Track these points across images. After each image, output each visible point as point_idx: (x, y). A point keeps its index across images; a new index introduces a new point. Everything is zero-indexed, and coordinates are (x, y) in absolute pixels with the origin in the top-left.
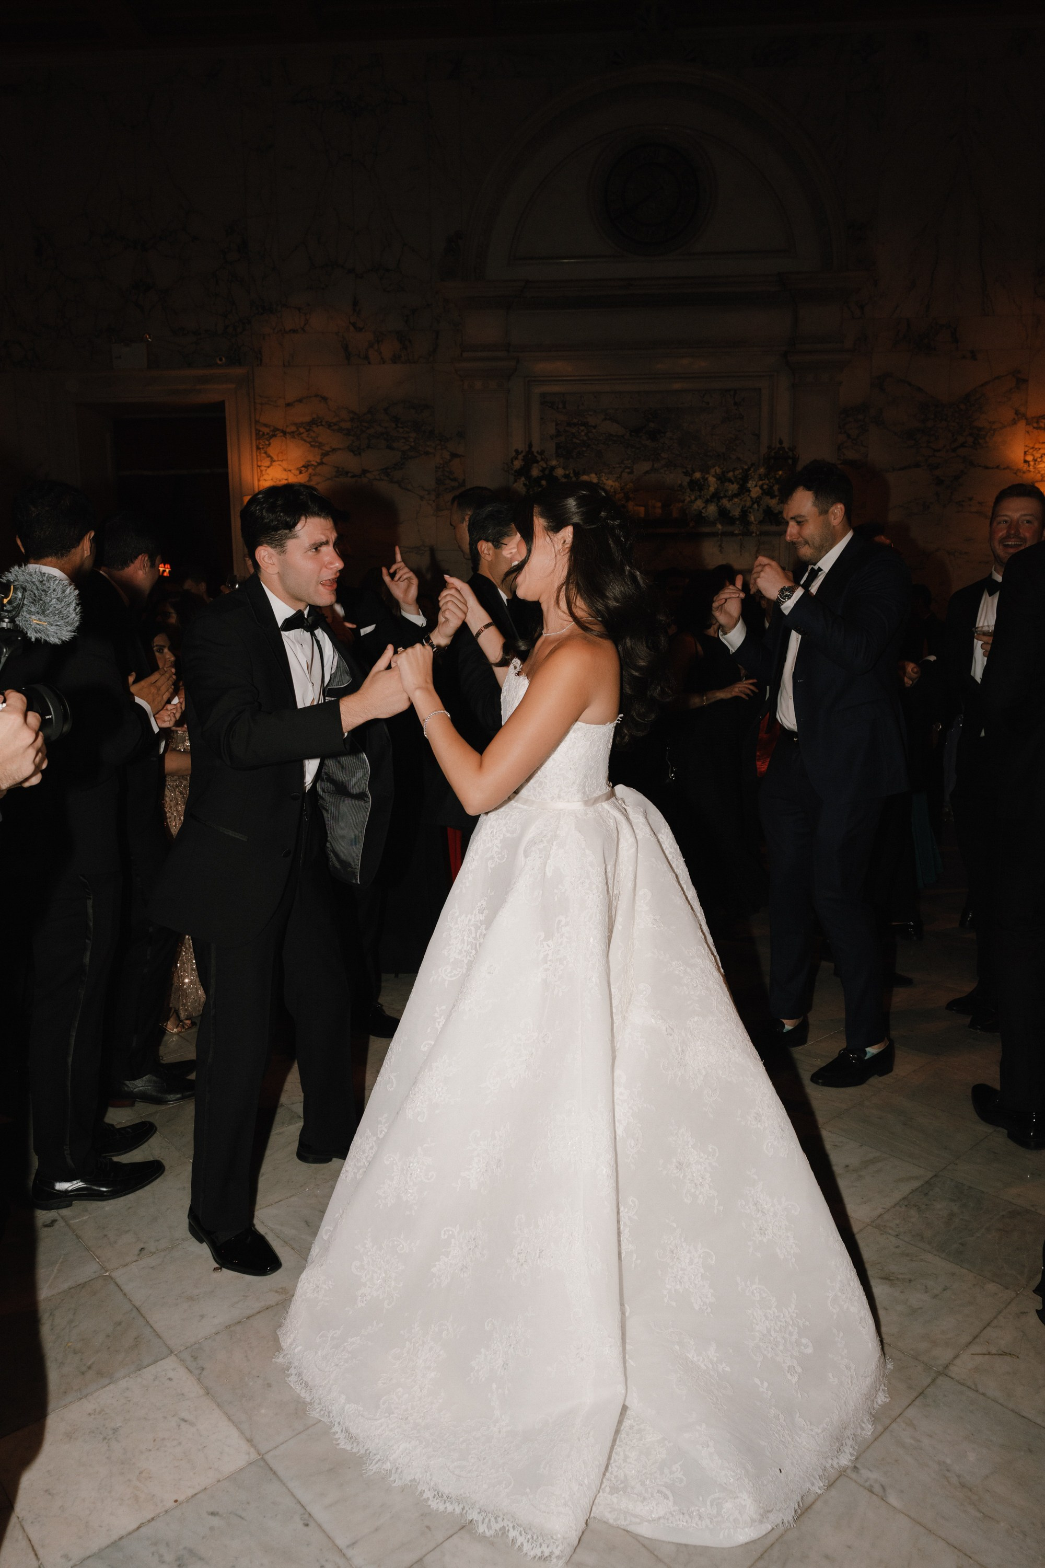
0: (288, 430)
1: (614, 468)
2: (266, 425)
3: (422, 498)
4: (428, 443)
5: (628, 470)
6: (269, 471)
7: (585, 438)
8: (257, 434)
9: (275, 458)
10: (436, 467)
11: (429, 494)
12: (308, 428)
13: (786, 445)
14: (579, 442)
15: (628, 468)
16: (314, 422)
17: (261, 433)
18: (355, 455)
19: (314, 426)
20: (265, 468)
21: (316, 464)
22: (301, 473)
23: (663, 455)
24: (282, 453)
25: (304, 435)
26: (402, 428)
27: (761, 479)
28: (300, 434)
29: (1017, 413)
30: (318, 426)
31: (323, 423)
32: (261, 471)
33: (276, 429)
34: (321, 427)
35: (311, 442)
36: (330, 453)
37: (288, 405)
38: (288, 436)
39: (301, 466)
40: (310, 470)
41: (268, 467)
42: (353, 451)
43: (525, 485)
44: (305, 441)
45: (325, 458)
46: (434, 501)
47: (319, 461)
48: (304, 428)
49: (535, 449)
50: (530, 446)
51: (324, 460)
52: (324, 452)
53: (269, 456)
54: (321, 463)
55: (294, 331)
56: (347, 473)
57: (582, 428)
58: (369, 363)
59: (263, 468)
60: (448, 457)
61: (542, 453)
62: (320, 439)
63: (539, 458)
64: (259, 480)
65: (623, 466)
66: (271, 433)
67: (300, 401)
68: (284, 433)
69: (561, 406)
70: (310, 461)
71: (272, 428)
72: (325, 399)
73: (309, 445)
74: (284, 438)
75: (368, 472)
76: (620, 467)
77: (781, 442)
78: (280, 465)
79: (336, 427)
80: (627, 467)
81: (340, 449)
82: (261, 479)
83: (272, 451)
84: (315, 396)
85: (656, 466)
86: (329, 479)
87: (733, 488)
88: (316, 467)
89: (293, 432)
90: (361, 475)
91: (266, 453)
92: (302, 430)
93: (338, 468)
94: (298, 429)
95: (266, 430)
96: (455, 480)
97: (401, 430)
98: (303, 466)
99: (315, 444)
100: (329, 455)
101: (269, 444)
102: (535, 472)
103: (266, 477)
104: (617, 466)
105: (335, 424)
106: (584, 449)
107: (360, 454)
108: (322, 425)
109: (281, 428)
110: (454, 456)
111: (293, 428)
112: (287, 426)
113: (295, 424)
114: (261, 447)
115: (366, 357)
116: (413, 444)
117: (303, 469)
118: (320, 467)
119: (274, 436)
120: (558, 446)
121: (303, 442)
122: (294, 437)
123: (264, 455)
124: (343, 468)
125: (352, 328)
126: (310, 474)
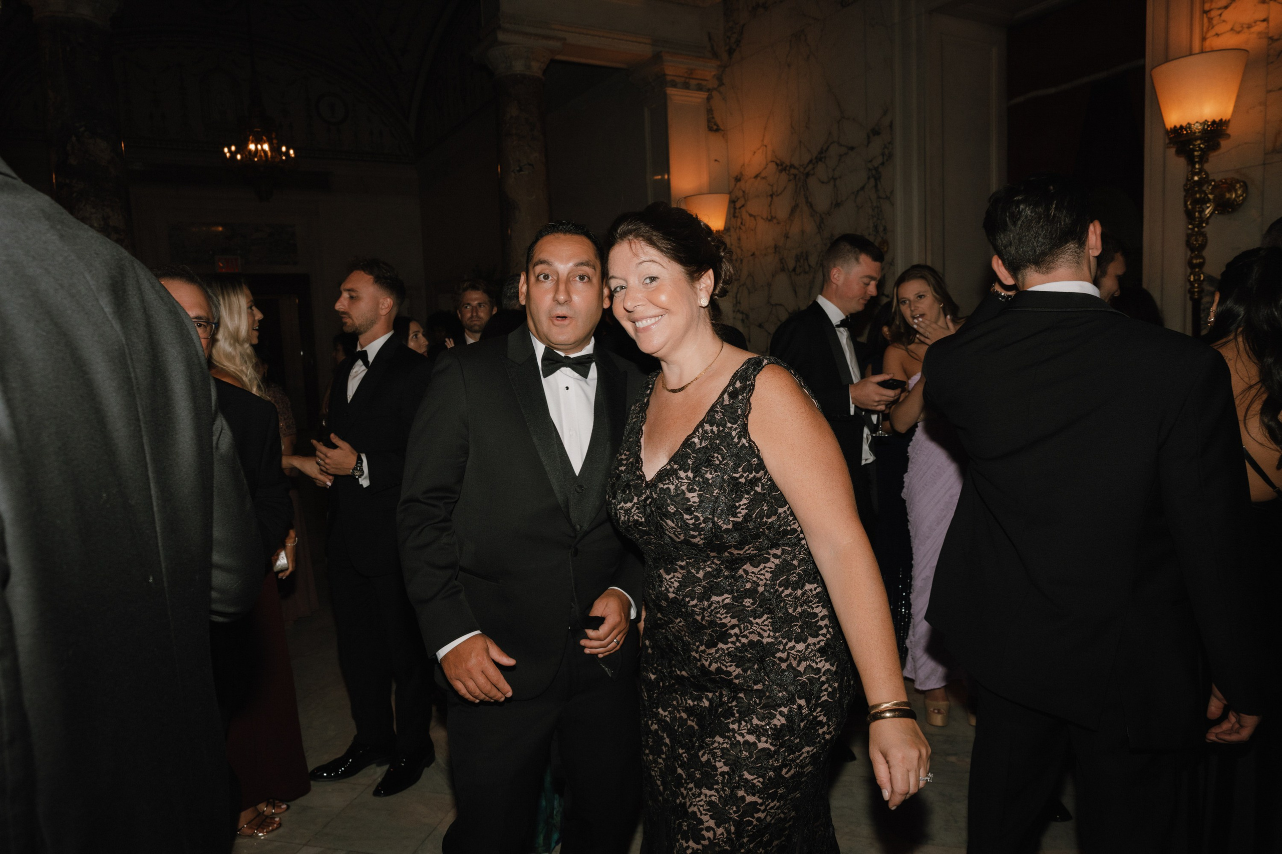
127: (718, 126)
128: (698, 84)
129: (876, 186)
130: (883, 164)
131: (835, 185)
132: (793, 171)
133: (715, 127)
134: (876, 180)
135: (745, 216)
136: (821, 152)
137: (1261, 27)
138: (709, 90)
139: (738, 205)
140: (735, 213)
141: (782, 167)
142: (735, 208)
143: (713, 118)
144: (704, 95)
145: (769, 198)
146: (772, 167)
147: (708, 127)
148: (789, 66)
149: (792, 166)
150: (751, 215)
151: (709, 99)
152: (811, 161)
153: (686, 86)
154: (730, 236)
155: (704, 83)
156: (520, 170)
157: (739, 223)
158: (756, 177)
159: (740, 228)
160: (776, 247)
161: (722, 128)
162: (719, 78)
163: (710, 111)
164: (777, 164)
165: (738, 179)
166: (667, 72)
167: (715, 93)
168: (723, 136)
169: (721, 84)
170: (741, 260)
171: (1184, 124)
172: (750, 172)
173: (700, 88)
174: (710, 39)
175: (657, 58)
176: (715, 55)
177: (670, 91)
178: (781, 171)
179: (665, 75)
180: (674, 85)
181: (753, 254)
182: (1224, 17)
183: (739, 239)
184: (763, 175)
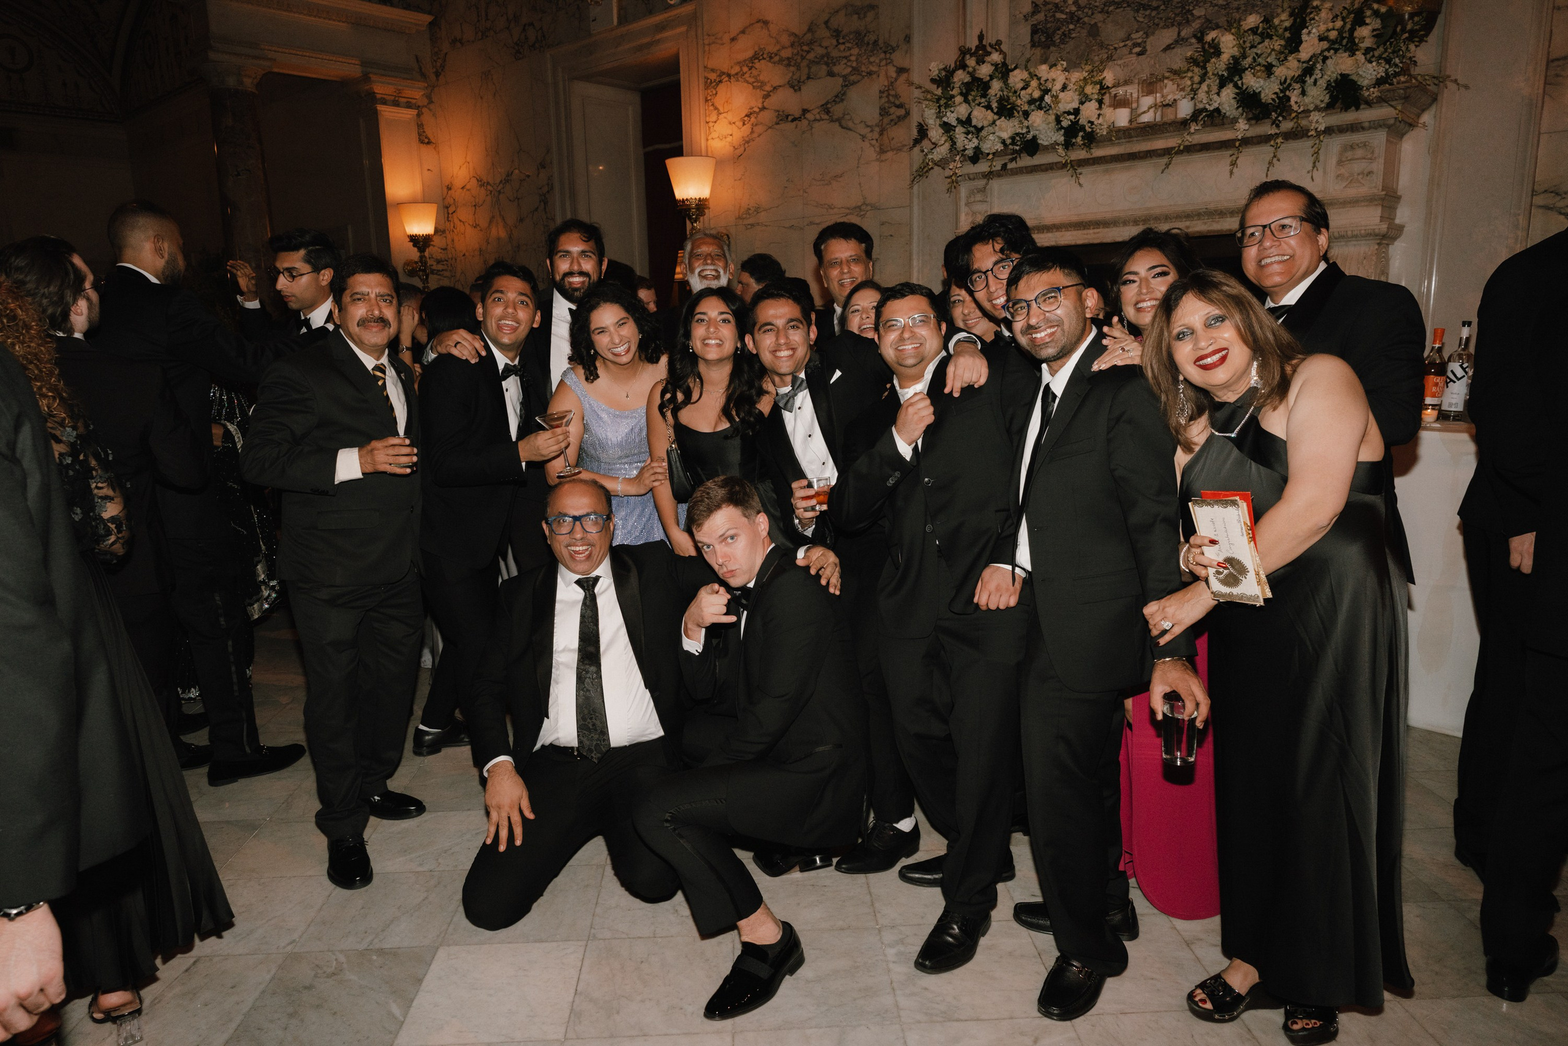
0: (733, 72)
1: (1115, 48)
2: (713, 70)
3: (863, 137)
4: (872, 59)
5: (1137, 50)
6: (717, 127)
7: (1074, 9)
8: (706, 82)
9: (722, 111)
10: (880, 91)
11: (872, 131)
12: (751, 65)
14: (1064, 16)
15: (1139, 45)
16: (756, 57)
17: (709, 81)
18: (795, 91)
19: (757, 61)
20: (713, 124)
21: (757, 110)
22: (744, 124)
23: (1196, 12)
24: (727, 102)
25: (747, 75)
26: (844, 43)
28: (743, 74)
30: (759, 60)
31: (765, 56)
32: (709, 128)
33: (724, 73)
34: (763, 62)
35: (754, 82)
36: (771, 93)
37: (733, 39)
38: (733, 79)
39: (744, 115)
40: (753, 119)
41: (715, 122)
42: (792, 87)
44: (747, 82)
45: (767, 100)
46: (877, 140)
47: (760, 106)
48: (747, 66)
51: (765, 104)
52: (765, 93)
53: (716, 108)
54: (763, 108)
56: (787, 116)
59: (711, 124)
60: (894, 75)
62: (761, 78)
64: (707, 140)
65: (1129, 43)
66: (718, 80)
67: (743, 32)
68: (729, 76)
70: (753, 108)
71: (718, 73)
72: (766, 23)
73: (751, 87)
74: (729, 83)
75: (809, 111)
76: (1125, 46)
78: (725, 118)
79: (777, 59)
80: (1136, 45)
81: (780, 86)
82: (710, 138)
83: (719, 101)
84: (757, 22)
85: (1183, 34)
86: (770, 128)
88: (758, 113)
89: (737, 74)
90: (800, 118)
91: (713, 105)
92: (745, 69)
93: (778, 111)
94: (741, 70)
95: (713, 76)
96: (900, 106)
97: (842, 47)
98: (746, 116)
99: (757, 85)
100: (770, 96)
101: (716, 93)
103: (714, 135)
104: (1122, 44)
105: (776, 55)
106: (1071, 27)
107: (800, 89)
108: (764, 59)
109: (726, 71)
110: (901, 71)
111: (737, 69)
112: (732, 67)
113: (739, 63)
114: (709, 98)
116: (854, 64)
117: (746, 118)
118: (762, 112)
119: (720, 82)
120: (1034, 31)
121: (746, 84)
122: (738, 80)
123: (711, 108)
124: (783, 111)
126: (753, 124)
127: (429, 139)
128: (408, 102)
129: (545, 208)
130: (548, 192)
131: (518, 204)
132: (489, 188)
133: (426, 140)
134: (545, 204)
135: (456, 221)
136: (508, 176)
137: (729, 139)
138: (418, 107)
139: (451, 210)
140: (448, 217)
141: (481, 183)
142: (448, 213)
143: (424, 132)
144: (415, 112)
145: (474, 208)
146: (474, 181)
147: (420, 140)
148: (481, 98)
149: (488, 183)
150: (460, 221)
151: (419, 115)
152: (501, 181)
153: (396, 104)
154: (446, 237)
155: (414, 101)
156: (239, 174)
157: (452, 228)
158: (463, 188)
159: (453, 231)
160: (480, 250)
161: (433, 141)
162: (429, 98)
163: (420, 126)
164: (478, 181)
165: (449, 188)
166: (376, 91)
167: (424, 110)
168: (435, 148)
169: (431, 102)
170: (456, 259)
171: (689, 198)
172: (458, 183)
173: (409, 106)
174: (418, 61)
175: (366, 78)
176: (423, 76)
177: (380, 107)
178: (481, 186)
179: (374, 93)
180: (384, 102)
181: (464, 255)
182: (715, 128)
183: (453, 241)
184: (468, 187)
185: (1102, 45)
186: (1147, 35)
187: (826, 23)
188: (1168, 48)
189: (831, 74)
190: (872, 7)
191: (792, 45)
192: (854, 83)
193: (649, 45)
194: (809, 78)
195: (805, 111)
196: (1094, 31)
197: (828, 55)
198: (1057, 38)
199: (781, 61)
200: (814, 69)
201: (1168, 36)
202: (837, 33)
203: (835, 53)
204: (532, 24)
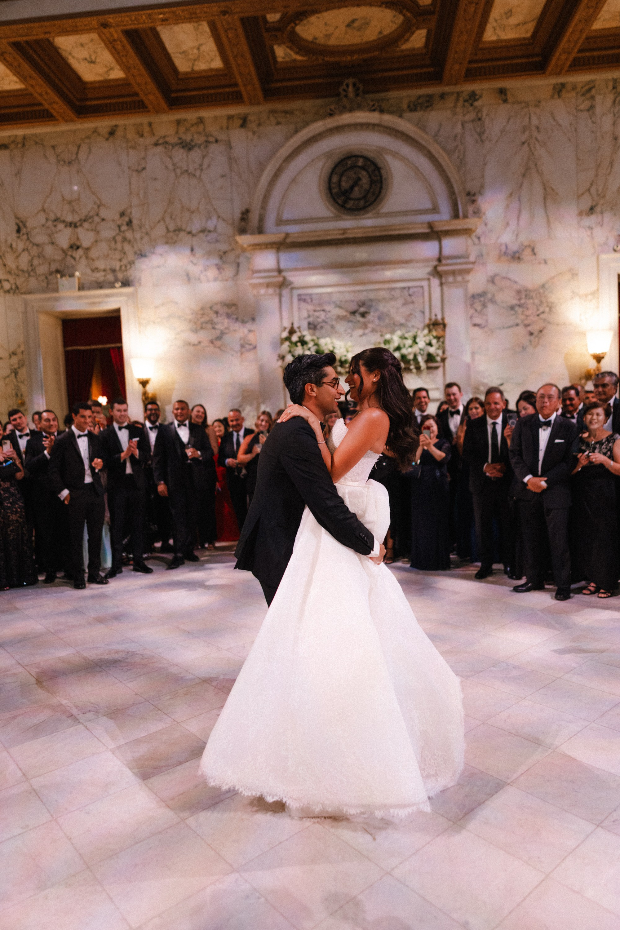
0: (156, 321)
3: (232, 355)
4: (235, 325)
5: (349, 335)
7: (324, 318)
8: (139, 324)
9: (150, 337)
10: (240, 338)
11: (237, 353)
12: (168, 319)
13: (439, 317)
14: (321, 320)
16: (171, 316)
17: (141, 323)
18: (194, 333)
19: (171, 318)
21: (172, 339)
22: (165, 345)
23: (369, 326)
24: (153, 334)
25: (165, 323)
26: (220, 317)
27: (425, 336)
28: (163, 323)
29: (573, 292)
30: (173, 318)
33: (149, 321)
34: (175, 319)
35: (169, 327)
38: (156, 324)
40: (170, 343)
41: (146, 342)
42: (193, 331)
43: (289, 346)
44: (166, 326)
45: (178, 335)
46: (239, 357)
47: (174, 337)
48: (165, 319)
49: (295, 326)
50: (292, 324)
51: (177, 337)
52: (177, 332)
53: (146, 336)
54: (176, 339)
55: (159, 267)
56: (190, 344)
57: (322, 313)
58: (201, 282)
60: (247, 332)
61: (299, 328)
62: (174, 325)
63: (297, 330)
66: (147, 323)
67: (163, 304)
68: (154, 323)
69: (309, 300)
70: (170, 338)
72: (176, 303)
73: (168, 329)
74: (154, 325)
75: (202, 342)
77: (436, 315)
78: (152, 340)
79: (183, 319)
80: (349, 333)
81: (186, 330)
83: (148, 333)
84: (171, 302)
87: (409, 342)
88: (173, 341)
89: (159, 322)
91: (144, 334)
92: (164, 321)
93: (185, 341)
94: (162, 321)
95: (144, 321)
96: (251, 345)
98: (166, 341)
100: (180, 334)
101: (146, 329)
102: (295, 338)
105: (182, 317)
106: (324, 324)
107: (197, 333)
108: (175, 317)
109: (153, 320)
110: (250, 331)
111: (159, 320)
112: (156, 319)
113: (160, 318)
115: (199, 279)
116: (226, 326)
119: (149, 324)
120: (309, 324)
122: (160, 325)
124: (188, 341)
125: (191, 264)
126: (170, 345)
185: (336, 332)
186: (353, 330)
187: (211, 308)
188: (361, 336)
189: (214, 328)
190: (234, 305)
191: (192, 314)
192: (226, 333)
193: (100, 303)
194: (202, 328)
195: (200, 343)
196: (333, 327)
197: (212, 320)
198: (318, 327)
199: (186, 320)
200: (204, 325)
201: (360, 332)
202: (217, 313)
203: (216, 320)
204: (8, 280)
